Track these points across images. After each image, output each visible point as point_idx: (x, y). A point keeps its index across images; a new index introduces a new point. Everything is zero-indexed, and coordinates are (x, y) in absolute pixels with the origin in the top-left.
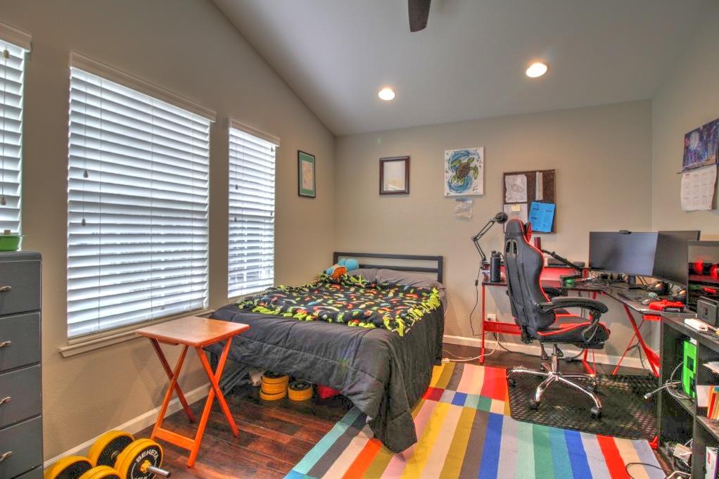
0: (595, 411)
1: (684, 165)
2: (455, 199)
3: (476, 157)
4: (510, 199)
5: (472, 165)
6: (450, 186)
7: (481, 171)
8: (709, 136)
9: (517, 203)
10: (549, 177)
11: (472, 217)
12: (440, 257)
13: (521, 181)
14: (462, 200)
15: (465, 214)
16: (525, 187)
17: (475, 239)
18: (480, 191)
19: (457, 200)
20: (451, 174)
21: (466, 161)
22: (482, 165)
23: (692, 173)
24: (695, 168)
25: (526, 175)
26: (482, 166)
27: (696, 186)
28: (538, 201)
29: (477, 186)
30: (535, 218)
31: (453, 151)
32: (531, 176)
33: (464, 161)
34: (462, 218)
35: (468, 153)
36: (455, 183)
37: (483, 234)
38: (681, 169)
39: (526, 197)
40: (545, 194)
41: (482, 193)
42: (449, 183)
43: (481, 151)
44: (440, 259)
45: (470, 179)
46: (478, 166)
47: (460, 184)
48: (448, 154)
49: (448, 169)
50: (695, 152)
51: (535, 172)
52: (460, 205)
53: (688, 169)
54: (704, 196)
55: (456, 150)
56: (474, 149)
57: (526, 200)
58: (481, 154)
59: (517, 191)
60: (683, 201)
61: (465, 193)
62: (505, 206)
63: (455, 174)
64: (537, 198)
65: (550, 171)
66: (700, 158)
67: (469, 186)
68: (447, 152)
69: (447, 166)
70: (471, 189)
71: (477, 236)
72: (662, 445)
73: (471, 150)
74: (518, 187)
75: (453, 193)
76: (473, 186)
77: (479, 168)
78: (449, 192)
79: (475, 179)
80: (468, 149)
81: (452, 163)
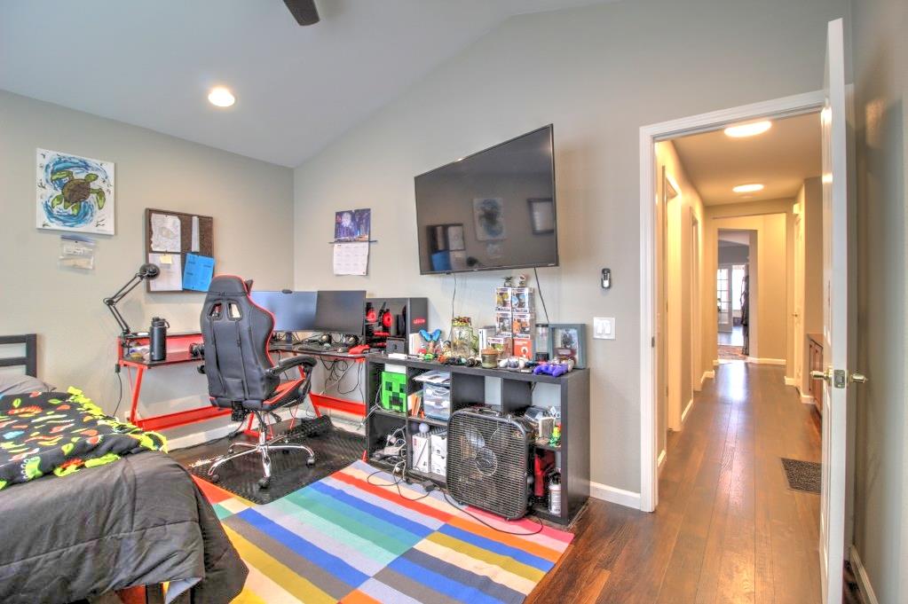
0: (311, 461)
1: (336, 237)
2: (59, 237)
3: (101, 176)
4: (158, 246)
5: (94, 185)
6: (50, 213)
7: (110, 198)
8: (361, 219)
9: (166, 253)
10: (206, 224)
11: (94, 268)
12: (29, 336)
13: (173, 224)
14: (76, 238)
15: (82, 262)
16: (179, 233)
17: (110, 302)
18: (109, 228)
19: (64, 238)
20: (52, 192)
21: (82, 176)
22: (112, 189)
23: (344, 245)
24: (347, 241)
25: (181, 219)
26: (112, 192)
27: (348, 255)
28: (194, 253)
29: (103, 219)
30: (192, 274)
31: (55, 153)
32: (185, 220)
33: (80, 175)
34: (75, 268)
35: (86, 166)
36: (59, 208)
37: (124, 295)
38: (334, 240)
39: (179, 245)
40: (202, 245)
41: (113, 233)
42: (47, 206)
43: (109, 168)
44: (31, 341)
45: (91, 207)
46: (104, 189)
47: (70, 211)
48: (46, 156)
49: (44, 182)
50: (347, 228)
51: (192, 216)
52: (71, 247)
53: (340, 241)
54: (356, 264)
55: (62, 154)
56: (99, 162)
57: (179, 251)
58: (111, 174)
59: (167, 236)
60: (335, 266)
61: (81, 228)
62: (150, 255)
63: (60, 193)
64: (193, 250)
65: (209, 218)
66: (351, 234)
67: (88, 217)
68: (40, 151)
69: (41, 175)
70: (94, 223)
71: (115, 297)
72: (371, 456)
73: (92, 162)
74: (169, 231)
75: (55, 225)
76: (96, 219)
77: (107, 194)
78: (47, 221)
79: (100, 208)
80: (85, 159)
81: (53, 173)
